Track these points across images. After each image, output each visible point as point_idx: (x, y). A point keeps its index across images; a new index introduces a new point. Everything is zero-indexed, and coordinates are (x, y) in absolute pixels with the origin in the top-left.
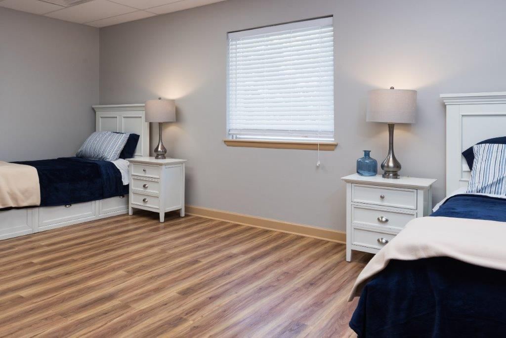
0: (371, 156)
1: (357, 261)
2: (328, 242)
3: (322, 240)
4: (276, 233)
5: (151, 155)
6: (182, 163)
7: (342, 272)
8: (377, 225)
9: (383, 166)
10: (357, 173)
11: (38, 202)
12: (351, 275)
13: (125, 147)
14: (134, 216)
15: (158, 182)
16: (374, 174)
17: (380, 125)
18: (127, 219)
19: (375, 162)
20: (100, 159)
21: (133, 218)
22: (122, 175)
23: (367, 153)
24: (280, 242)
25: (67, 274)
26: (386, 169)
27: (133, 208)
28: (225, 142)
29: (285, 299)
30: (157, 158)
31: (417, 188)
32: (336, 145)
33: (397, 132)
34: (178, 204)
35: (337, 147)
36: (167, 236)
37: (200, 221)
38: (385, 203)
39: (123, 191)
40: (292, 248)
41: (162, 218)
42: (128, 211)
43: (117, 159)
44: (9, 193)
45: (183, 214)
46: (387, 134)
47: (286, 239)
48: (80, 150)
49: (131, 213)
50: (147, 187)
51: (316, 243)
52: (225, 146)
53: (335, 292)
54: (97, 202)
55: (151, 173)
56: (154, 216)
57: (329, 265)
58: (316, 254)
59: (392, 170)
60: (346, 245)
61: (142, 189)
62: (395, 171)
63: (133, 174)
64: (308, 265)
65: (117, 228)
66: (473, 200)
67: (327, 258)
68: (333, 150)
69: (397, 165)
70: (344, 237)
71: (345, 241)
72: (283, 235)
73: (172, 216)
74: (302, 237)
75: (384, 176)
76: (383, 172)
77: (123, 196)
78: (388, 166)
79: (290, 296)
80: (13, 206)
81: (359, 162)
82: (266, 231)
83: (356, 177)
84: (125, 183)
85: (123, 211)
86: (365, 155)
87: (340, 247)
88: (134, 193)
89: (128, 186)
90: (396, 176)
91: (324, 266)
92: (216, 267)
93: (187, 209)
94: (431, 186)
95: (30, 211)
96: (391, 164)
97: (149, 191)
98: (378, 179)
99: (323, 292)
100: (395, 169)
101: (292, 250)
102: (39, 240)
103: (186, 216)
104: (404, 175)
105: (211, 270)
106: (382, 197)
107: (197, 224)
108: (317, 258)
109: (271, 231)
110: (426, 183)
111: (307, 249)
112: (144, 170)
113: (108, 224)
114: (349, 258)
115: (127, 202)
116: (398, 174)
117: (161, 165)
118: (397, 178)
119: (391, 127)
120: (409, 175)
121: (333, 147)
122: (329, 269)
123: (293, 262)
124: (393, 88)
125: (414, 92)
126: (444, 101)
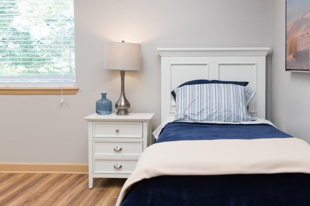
0: (107, 97)
1: (97, 186)
2: (72, 175)
3: (66, 174)
4: (21, 175)
7: (87, 199)
8: (113, 154)
9: (116, 106)
10: (96, 113)
12: (94, 199)
16: (110, 112)
17: (113, 72)
19: (110, 103)
23: (104, 96)
24: (27, 182)
26: (119, 108)
31: (142, 121)
32: (77, 90)
33: (126, 78)
35: (79, 91)
38: (120, 136)
46: (119, 79)
47: (32, 179)
51: (61, 178)
57: (75, 195)
58: (62, 187)
59: (122, 108)
60: (88, 174)
62: (126, 109)
64: (56, 199)
66: (180, 126)
68: (75, 94)
69: (127, 104)
70: (86, 168)
71: (88, 171)
72: (29, 176)
74: (48, 175)
76: (117, 110)
78: (121, 106)
81: (97, 104)
82: (12, 175)
83: (95, 116)
86: (103, 97)
87: (83, 177)
90: (126, 112)
91: (70, 197)
94: (151, 119)
96: (123, 103)
98: (113, 116)
100: (126, 108)
101: (40, 188)
104: (132, 112)
106: (117, 131)
108: (63, 191)
109: (16, 174)
110: (148, 116)
114: (91, 186)
116: (128, 111)
118: (127, 114)
119: (123, 73)
120: (136, 112)
121: (74, 92)
122: (75, 199)
123: (41, 199)
124: (124, 42)
125: (139, 46)
126: (160, 53)
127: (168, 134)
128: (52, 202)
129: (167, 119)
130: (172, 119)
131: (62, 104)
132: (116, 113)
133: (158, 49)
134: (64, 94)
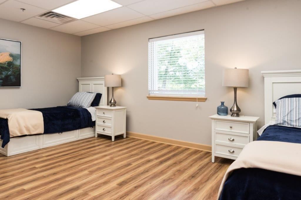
0: (225, 104)
1: (218, 162)
2: (202, 151)
3: (199, 150)
4: (174, 147)
5: (108, 105)
6: (124, 109)
7: (210, 169)
8: (228, 143)
9: (231, 110)
10: (217, 114)
11: (43, 132)
12: (215, 170)
13: (94, 100)
14: (98, 138)
15: (111, 119)
16: (226, 114)
17: (229, 88)
18: (94, 140)
19: (227, 108)
20: (80, 107)
21: (97, 139)
22: (92, 115)
23: (223, 103)
24: (177, 151)
25: (54, 174)
26: (233, 112)
27: (98, 134)
28: (148, 97)
29: (178, 186)
30: (111, 106)
31: (249, 122)
32: (206, 99)
33: (238, 92)
34: (122, 131)
35: (207, 100)
36: (115, 149)
37: (134, 140)
38: (233, 131)
39: (92, 124)
40: (183, 155)
41: (113, 139)
42: (95, 135)
43: (89, 107)
44: (25, 127)
45: (125, 136)
46: (233, 93)
47: (180, 150)
48: (69, 102)
49: (96, 136)
50: (105, 122)
51: (196, 152)
52: (147, 99)
53: (206, 181)
54: (77, 131)
55: (108, 115)
56: (109, 138)
57: (203, 165)
58: (196, 158)
59: (235, 112)
60: (211, 153)
61: (102, 123)
62: (238, 113)
63: (98, 115)
64: (191, 165)
65: (87, 145)
66: (279, 128)
67: (202, 160)
68: (205, 101)
69: (239, 110)
70: (210, 148)
71: (211, 150)
72: (178, 148)
73: (119, 137)
74: (188, 149)
75: (232, 116)
76: (231, 113)
77: (92, 127)
78: (234, 110)
79: (181, 184)
80: (27, 134)
81: (218, 108)
82: (169, 146)
83: (216, 116)
84: (93, 120)
85: (92, 135)
86: (222, 104)
87: (209, 154)
88: (98, 125)
89: (95, 122)
90: (238, 115)
91: (200, 166)
92: (140, 168)
93: (127, 134)
94: (257, 121)
95: (37, 137)
96: (235, 109)
97: (106, 124)
98: (229, 117)
99: (199, 182)
100: (238, 112)
101: (183, 156)
102: (42, 153)
103: (127, 137)
104: (242, 115)
105: (137, 169)
106: (231, 127)
107: (132, 142)
108: (196, 161)
109: (172, 145)
110: (254, 119)
111: (191, 156)
112: (103, 113)
113: (83, 143)
114: (213, 161)
115: (95, 130)
116: (239, 114)
117: (113, 110)
118: (238, 117)
119: (235, 89)
120: (245, 115)
121: (205, 100)
122: (203, 167)
123: (183, 164)
124: (236, 68)
125: (248, 70)
126: (264, 75)
127: (268, 134)
128: (189, 167)
129: (270, 122)
130: (273, 123)
131: (197, 107)
132: (230, 115)
133: (262, 72)
134: (198, 101)
